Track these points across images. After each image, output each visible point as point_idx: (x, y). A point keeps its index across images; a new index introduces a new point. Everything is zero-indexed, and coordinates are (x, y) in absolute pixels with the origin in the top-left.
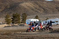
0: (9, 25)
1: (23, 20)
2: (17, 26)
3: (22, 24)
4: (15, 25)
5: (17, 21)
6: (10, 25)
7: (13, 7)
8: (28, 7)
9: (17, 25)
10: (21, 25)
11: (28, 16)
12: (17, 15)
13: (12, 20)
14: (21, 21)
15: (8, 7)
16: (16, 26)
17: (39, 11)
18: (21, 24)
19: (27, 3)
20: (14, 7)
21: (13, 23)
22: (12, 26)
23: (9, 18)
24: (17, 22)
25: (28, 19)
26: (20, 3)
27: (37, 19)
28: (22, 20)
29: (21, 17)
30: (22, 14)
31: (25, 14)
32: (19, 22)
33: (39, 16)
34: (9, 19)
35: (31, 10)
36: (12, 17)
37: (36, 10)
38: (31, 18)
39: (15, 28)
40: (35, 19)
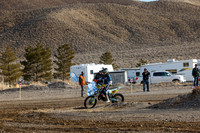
0: (12, 87)
1: (59, 70)
2: (41, 88)
3: (58, 80)
4: (35, 84)
5: (39, 71)
6: (18, 86)
7: (25, 25)
8: (77, 22)
9: (39, 84)
10: (54, 86)
11: (76, 56)
12: (39, 52)
13: (22, 67)
14: (53, 71)
15: (10, 25)
16: (37, 89)
17: (115, 38)
18: (54, 80)
19: (72, 12)
20: (29, 24)
21: (27, 78)
22: (23, 89)
23: (15, 63)
24: (39, 75)
25: (77, 66)
26: (48, 11)
27: (106, 62)
28: (57, 67)
29: (53, 58)
30: (57, 47)
31: (66, 47)
32: (47, 75)
33: (113, 54)
34: (15, 67)
35: (87, 34)
36: (25, 59)
37: (105, 33)
38: (87, 62)
39: (33, 97)
40: (101, 63)
